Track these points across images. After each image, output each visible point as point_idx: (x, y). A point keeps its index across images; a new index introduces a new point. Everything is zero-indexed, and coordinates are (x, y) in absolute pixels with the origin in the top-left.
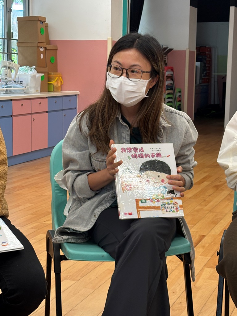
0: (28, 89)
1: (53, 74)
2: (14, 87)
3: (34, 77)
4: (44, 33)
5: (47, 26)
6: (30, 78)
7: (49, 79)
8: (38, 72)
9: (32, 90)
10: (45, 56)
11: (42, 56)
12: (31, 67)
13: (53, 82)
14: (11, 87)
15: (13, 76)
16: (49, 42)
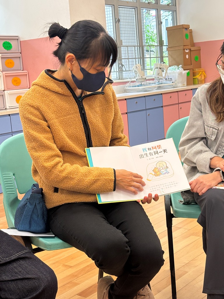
0: (176, 84)
1: (197, 70)
2: (164, 83)
3: (180, 74)
4: (189, 38)
5: (191, 32)
6: (177, 75)
7: (194, 74)
8: (184, 70)
9: (180, 85)
10: (190, 56)
11: (187, 57)
12: (178, 66)
13: (198, 76)
14: (162, 84)
15: (164, 75)
16: (193, 44)
